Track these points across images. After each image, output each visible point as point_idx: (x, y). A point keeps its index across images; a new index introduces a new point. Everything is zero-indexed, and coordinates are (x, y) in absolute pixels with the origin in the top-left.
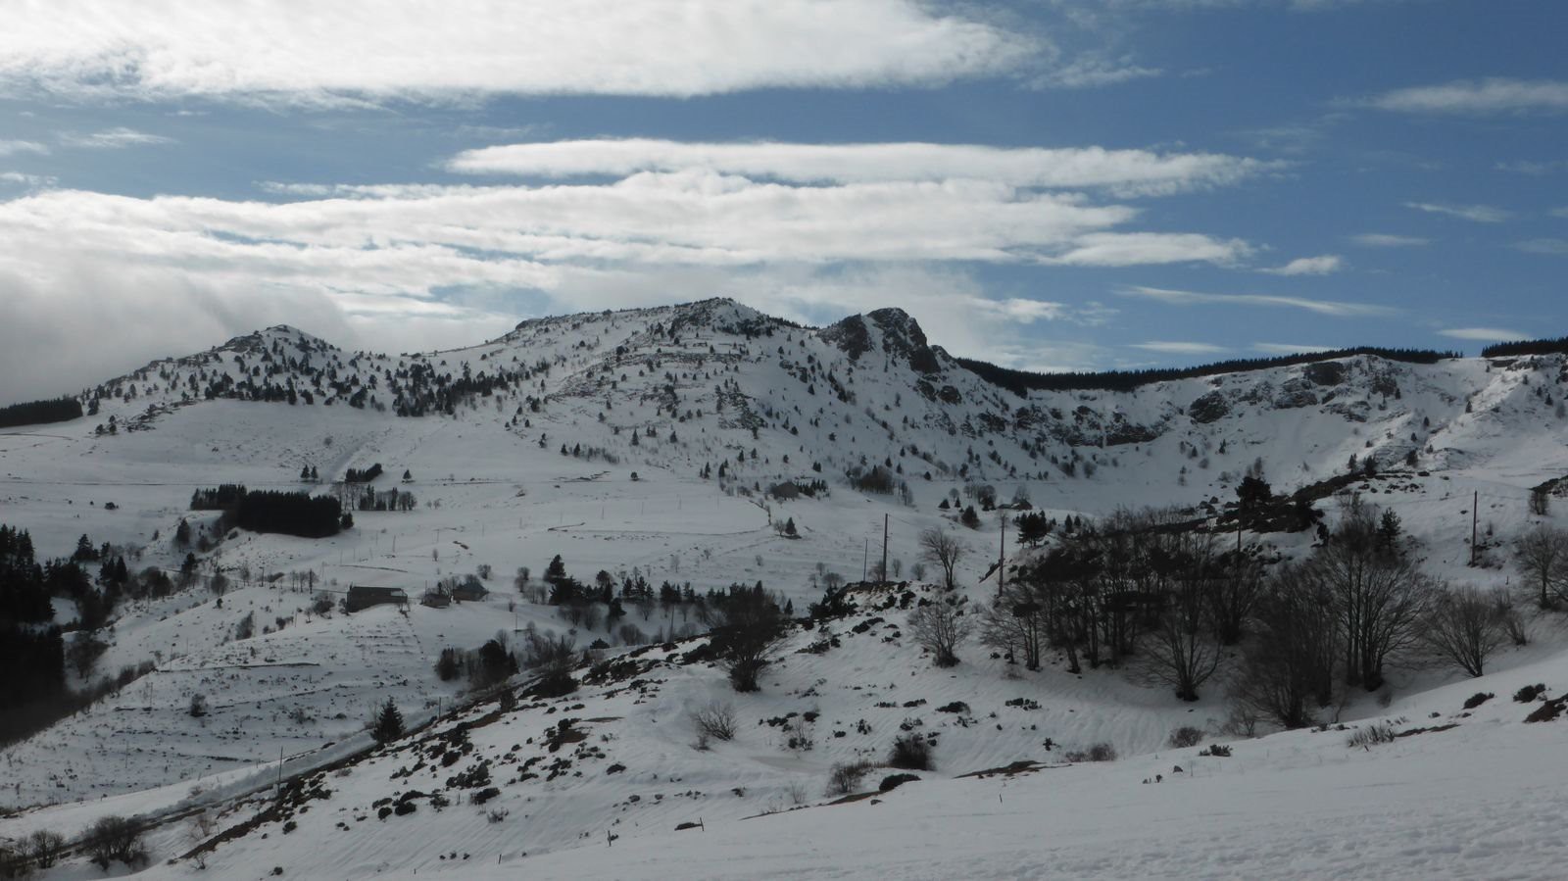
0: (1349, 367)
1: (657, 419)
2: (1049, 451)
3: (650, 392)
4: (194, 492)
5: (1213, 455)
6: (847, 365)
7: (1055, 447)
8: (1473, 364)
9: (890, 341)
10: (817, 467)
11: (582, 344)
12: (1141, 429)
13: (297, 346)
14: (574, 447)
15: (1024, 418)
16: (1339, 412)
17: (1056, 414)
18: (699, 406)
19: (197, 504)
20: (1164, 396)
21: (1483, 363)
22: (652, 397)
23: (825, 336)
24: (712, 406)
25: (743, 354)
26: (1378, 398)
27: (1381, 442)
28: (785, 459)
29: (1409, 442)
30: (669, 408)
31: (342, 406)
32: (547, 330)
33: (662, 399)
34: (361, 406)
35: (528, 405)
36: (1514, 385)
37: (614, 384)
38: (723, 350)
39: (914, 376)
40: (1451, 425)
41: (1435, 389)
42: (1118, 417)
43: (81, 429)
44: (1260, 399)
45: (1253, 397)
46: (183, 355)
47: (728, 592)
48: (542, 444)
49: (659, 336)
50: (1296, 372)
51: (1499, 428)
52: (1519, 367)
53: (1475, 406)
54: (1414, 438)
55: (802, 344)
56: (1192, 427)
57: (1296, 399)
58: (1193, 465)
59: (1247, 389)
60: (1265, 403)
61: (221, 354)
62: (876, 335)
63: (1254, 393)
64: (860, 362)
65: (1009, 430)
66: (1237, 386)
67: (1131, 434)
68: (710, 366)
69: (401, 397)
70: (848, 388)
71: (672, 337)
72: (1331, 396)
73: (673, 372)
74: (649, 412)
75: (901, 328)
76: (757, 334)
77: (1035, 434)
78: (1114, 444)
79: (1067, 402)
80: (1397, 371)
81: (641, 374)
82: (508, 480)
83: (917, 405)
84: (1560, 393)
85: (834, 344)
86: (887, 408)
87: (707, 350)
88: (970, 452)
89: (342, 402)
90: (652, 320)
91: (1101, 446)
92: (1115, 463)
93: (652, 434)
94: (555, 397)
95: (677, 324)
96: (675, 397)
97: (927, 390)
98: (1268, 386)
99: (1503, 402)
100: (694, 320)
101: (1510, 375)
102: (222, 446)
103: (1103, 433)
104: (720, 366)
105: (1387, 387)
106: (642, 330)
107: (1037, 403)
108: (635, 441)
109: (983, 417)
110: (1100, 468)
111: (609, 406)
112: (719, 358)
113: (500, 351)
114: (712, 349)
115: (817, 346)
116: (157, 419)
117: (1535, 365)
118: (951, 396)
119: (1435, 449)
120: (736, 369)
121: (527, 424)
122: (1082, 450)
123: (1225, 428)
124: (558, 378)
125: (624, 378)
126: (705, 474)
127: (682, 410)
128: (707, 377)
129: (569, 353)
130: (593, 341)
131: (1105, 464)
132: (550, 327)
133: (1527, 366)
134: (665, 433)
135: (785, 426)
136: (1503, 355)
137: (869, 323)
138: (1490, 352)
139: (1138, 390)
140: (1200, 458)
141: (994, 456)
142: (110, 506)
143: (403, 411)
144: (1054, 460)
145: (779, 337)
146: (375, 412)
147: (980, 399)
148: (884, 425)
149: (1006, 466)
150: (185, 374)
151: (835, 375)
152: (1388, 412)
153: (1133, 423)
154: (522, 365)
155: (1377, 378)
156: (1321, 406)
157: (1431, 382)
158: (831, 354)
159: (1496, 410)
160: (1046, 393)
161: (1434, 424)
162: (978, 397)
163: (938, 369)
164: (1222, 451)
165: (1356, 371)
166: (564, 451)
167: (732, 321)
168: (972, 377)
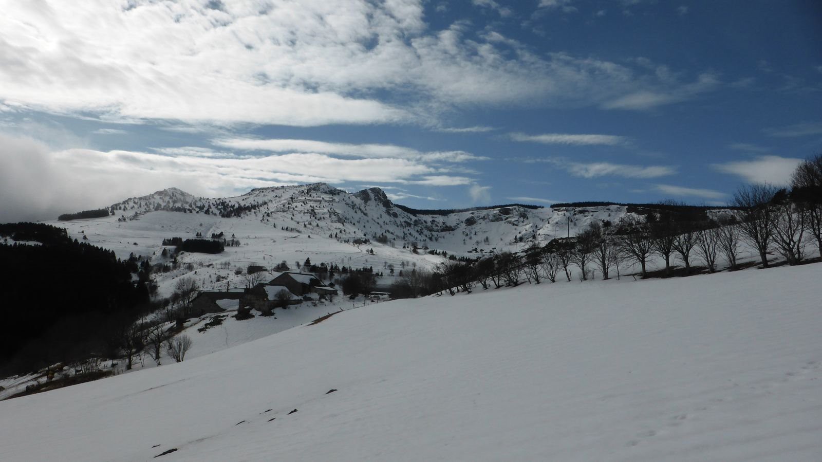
0: (512, 210)
1: (311, 220)
2: (424, 233)
3: (306, 211)
4: (163, 240)
5: (472, 235)
6: (364, 205)
7: (426, 232)
8: (548, 210)
9: (376, 197)
10: (365, 235)
11: (276, 196)
12: (451, 227)
13: (180, 194)
14: (286, 228)
15: (416, 223)
16: (510, 223)
17: (426, 222)
18: (323, 216)
19: (165, 243)
20: (456, 217)
21: (551, 210)
22: (307, 213)
23: (356, 195)
24: (327, 216)
25: (333, 200)
26: (522, 219)
27: (524, 232)
28: (355, 232)
29: (532, 232)
30: (314, 216)
31: (202, 214)
32: (263, 192)
33: (310, 213)
34: (209, 214)
35: (265, 215)
36: (561, 216)
37: (294, 209)
38: (327, 199)
39: (384, 209)
40: (544, 227)
41: (538, 217)
42: (444, 223)
43: (112, 220)
44: (486, 219)
45: (484, 218)
46: (140, 196)
47: (362, 270)
48: (275, 226)
49: (303, 194)
50: (497, 211)
51: (558, 229)
52: (562, 211)
53: (550, 222)
54: (533, 231)
55: (349, 198)
56: (466, 227)
57: (497, 219)
58: (467, 238)
59: (482, 215)
60: (487, 220)
61: (155, 196)
62: (372, 196)
63: (484, 217)
64: (368, 204)
65: (412, 226)
66: (479, 215)
67: (448, 229)
68: (324, 204)
69: (221, 211)
70: (365, 212)
71: (308, 194)
72: (507, 218)
73: (312, 205)
74: (307, 217)
75: (379, 194)
76: (335, 194)
77: (419, 228)
78: (443, 231)
79: (428, 218)
80: (527, 211)
81: (302, 205)
82: (268, 238)
83: (386, 218)
84: (574, 219)
85: (359, 198)
86: (378, 218)
87: (321, 199)
88: (404, 232)
89: (202, 213)
90: (299, 189)
91: (439, 232)
92: (444, 238)
93: (310, 224)
94: (274, 212)
95: (309, 191)
96: (315, 213)
97: (389, 213)
98: (488, 215)
99: (558, 221)
100: (314, 189)
101: (560, 213)
102: (165, 226)
103: (439, 228)
104: (327, 204)
105: (524, 216)
106: (297, 192)
107: (420, 218)
108: (305, 226)
109: (405, 222)
110: (439, 239)
111: (293, 215)
112: (326, 201)
113: (248, 198)
114: (323, 198)
115: (353, 198)
116: (139, 216)
117: (567, 210)
118: (395, 215)
119: (541, 234)
120: (332, 205)
121: (268, 220)
122: (434, 233)
123: (476, 227)
124: (272, 207)
125: (296, 207)
126: (331, 236)
127: (318, 216)
128: (324, 207)
129: (273, 199)
130: (280, 196)
131: (441, 237)
132: (264, 191)
133: (564, 211)
134: (314, 224)
135: (351, 223)
136: (556, 207)
137: (370, 192)
138: (552, 206)
139: (449, 215)
140: (469, 237)
141: (410, 234)
142: (135, 244)
143: (223, 216)
144: (426, 236)
145: (342, 195)
146: (214, 216)
147: (403, 217)
148: (378, 223)
149: (414, 237)
150: (143, 203)
151: (361, 208)
152: (525, 223)
153: (448, 225)
154: (258, 202)
155: (521, 213)
156: (504, 221)
157: (537, 215)
158: (358, 201)
159: (557, 223)
160: (422, 216)
161: (539, 227)
162: (402, 216)
163: (390, 207)
164: (475, 234)
165: (515, 211)
166: (283, 229)
167: (326, 190)
168: (400, 210)
